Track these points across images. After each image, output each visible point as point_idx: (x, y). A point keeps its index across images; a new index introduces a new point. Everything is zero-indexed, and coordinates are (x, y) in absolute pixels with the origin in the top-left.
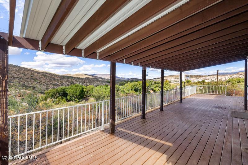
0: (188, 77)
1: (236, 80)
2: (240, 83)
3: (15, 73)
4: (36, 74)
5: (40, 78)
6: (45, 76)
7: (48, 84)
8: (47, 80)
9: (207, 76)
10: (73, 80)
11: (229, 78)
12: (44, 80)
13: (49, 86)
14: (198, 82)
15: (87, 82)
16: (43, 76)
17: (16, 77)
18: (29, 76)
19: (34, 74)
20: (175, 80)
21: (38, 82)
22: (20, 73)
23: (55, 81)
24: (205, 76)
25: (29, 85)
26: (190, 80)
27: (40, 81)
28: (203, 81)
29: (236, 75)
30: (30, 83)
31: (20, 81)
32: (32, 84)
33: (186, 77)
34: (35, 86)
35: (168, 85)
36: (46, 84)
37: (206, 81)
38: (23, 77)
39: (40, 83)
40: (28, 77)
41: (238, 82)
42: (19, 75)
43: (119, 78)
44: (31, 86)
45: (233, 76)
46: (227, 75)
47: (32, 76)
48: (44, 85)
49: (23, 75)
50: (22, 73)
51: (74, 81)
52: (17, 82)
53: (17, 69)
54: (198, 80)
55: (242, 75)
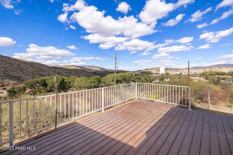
0: (168, 70)
1: (209, 73)
2: (213, 76)
3: (2, 63)
4: (23, 64)
5: (27, 68)
6: (32, 66)
7: (34, 74)
8: (34, 71)
9: (184, 69)
10: (60, 71)
11: (202, 72)
12: (31, 70)
13: (35, 76)
14: (176, 75)
15: (74, 73)
16: (30, 67)
17: (2, 67)
18: (16, 66)
19: (21, 64)
20: (156, 72)
21: (25, 72)
22: (6, 63)
23: (42, 72)
24: (182, 69)
25: (15, 75)
26: (169, 73)
27: (26, 71)
28: (181, 74)
29: (208, 69)
30: (16, 73)
31: (5, 71)
32: (18, 74)
33: (166, 70)
34: (21, 76)
35: (149, 77)
36: (32, 74)
37: (183, 73)
38: (9, 67)
39: (27, 73)
40: (15, 68)
41: (211, 75)
42: (5, 65)
43: (106, 69)
44: (16, 75)
45: (206, 70)
46: (201, 69)
47: (18, 67)
48: (30, 75)
49: (9, 65)
50: (9, 64)
51: (62, 71)
52: (3, 72)
53: (4, 60)
54: (176, 72)
55: (214, 69)
